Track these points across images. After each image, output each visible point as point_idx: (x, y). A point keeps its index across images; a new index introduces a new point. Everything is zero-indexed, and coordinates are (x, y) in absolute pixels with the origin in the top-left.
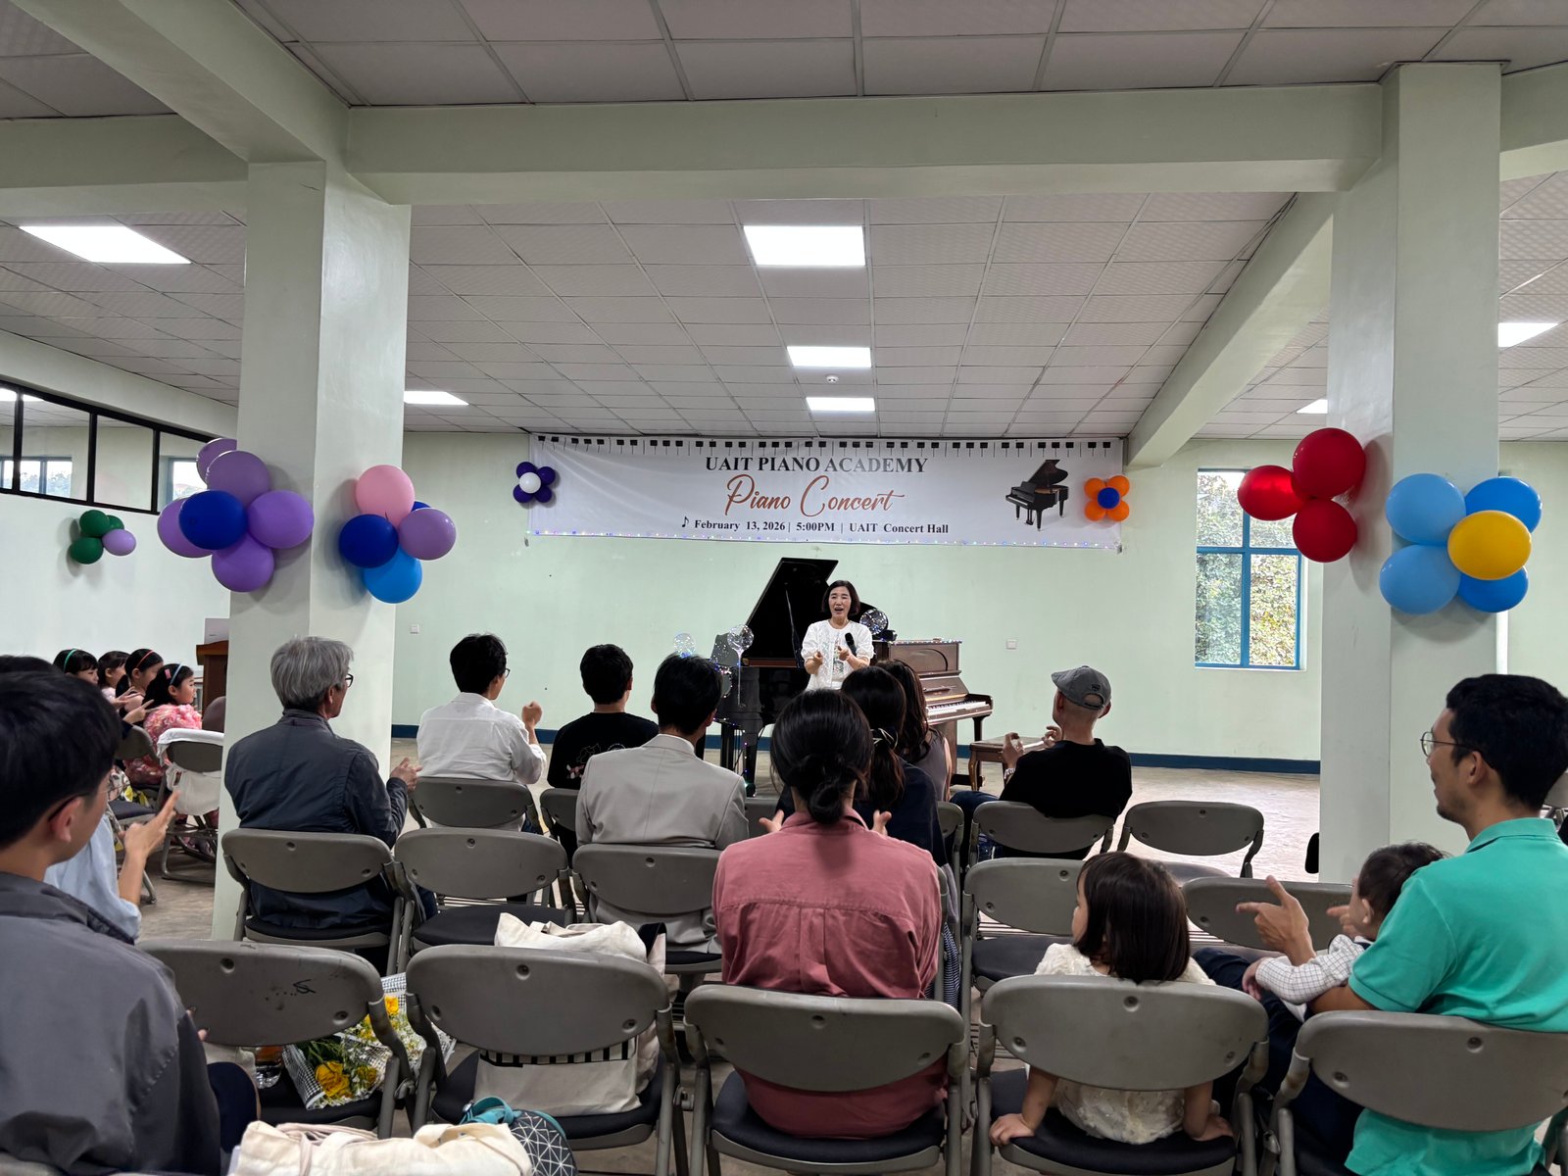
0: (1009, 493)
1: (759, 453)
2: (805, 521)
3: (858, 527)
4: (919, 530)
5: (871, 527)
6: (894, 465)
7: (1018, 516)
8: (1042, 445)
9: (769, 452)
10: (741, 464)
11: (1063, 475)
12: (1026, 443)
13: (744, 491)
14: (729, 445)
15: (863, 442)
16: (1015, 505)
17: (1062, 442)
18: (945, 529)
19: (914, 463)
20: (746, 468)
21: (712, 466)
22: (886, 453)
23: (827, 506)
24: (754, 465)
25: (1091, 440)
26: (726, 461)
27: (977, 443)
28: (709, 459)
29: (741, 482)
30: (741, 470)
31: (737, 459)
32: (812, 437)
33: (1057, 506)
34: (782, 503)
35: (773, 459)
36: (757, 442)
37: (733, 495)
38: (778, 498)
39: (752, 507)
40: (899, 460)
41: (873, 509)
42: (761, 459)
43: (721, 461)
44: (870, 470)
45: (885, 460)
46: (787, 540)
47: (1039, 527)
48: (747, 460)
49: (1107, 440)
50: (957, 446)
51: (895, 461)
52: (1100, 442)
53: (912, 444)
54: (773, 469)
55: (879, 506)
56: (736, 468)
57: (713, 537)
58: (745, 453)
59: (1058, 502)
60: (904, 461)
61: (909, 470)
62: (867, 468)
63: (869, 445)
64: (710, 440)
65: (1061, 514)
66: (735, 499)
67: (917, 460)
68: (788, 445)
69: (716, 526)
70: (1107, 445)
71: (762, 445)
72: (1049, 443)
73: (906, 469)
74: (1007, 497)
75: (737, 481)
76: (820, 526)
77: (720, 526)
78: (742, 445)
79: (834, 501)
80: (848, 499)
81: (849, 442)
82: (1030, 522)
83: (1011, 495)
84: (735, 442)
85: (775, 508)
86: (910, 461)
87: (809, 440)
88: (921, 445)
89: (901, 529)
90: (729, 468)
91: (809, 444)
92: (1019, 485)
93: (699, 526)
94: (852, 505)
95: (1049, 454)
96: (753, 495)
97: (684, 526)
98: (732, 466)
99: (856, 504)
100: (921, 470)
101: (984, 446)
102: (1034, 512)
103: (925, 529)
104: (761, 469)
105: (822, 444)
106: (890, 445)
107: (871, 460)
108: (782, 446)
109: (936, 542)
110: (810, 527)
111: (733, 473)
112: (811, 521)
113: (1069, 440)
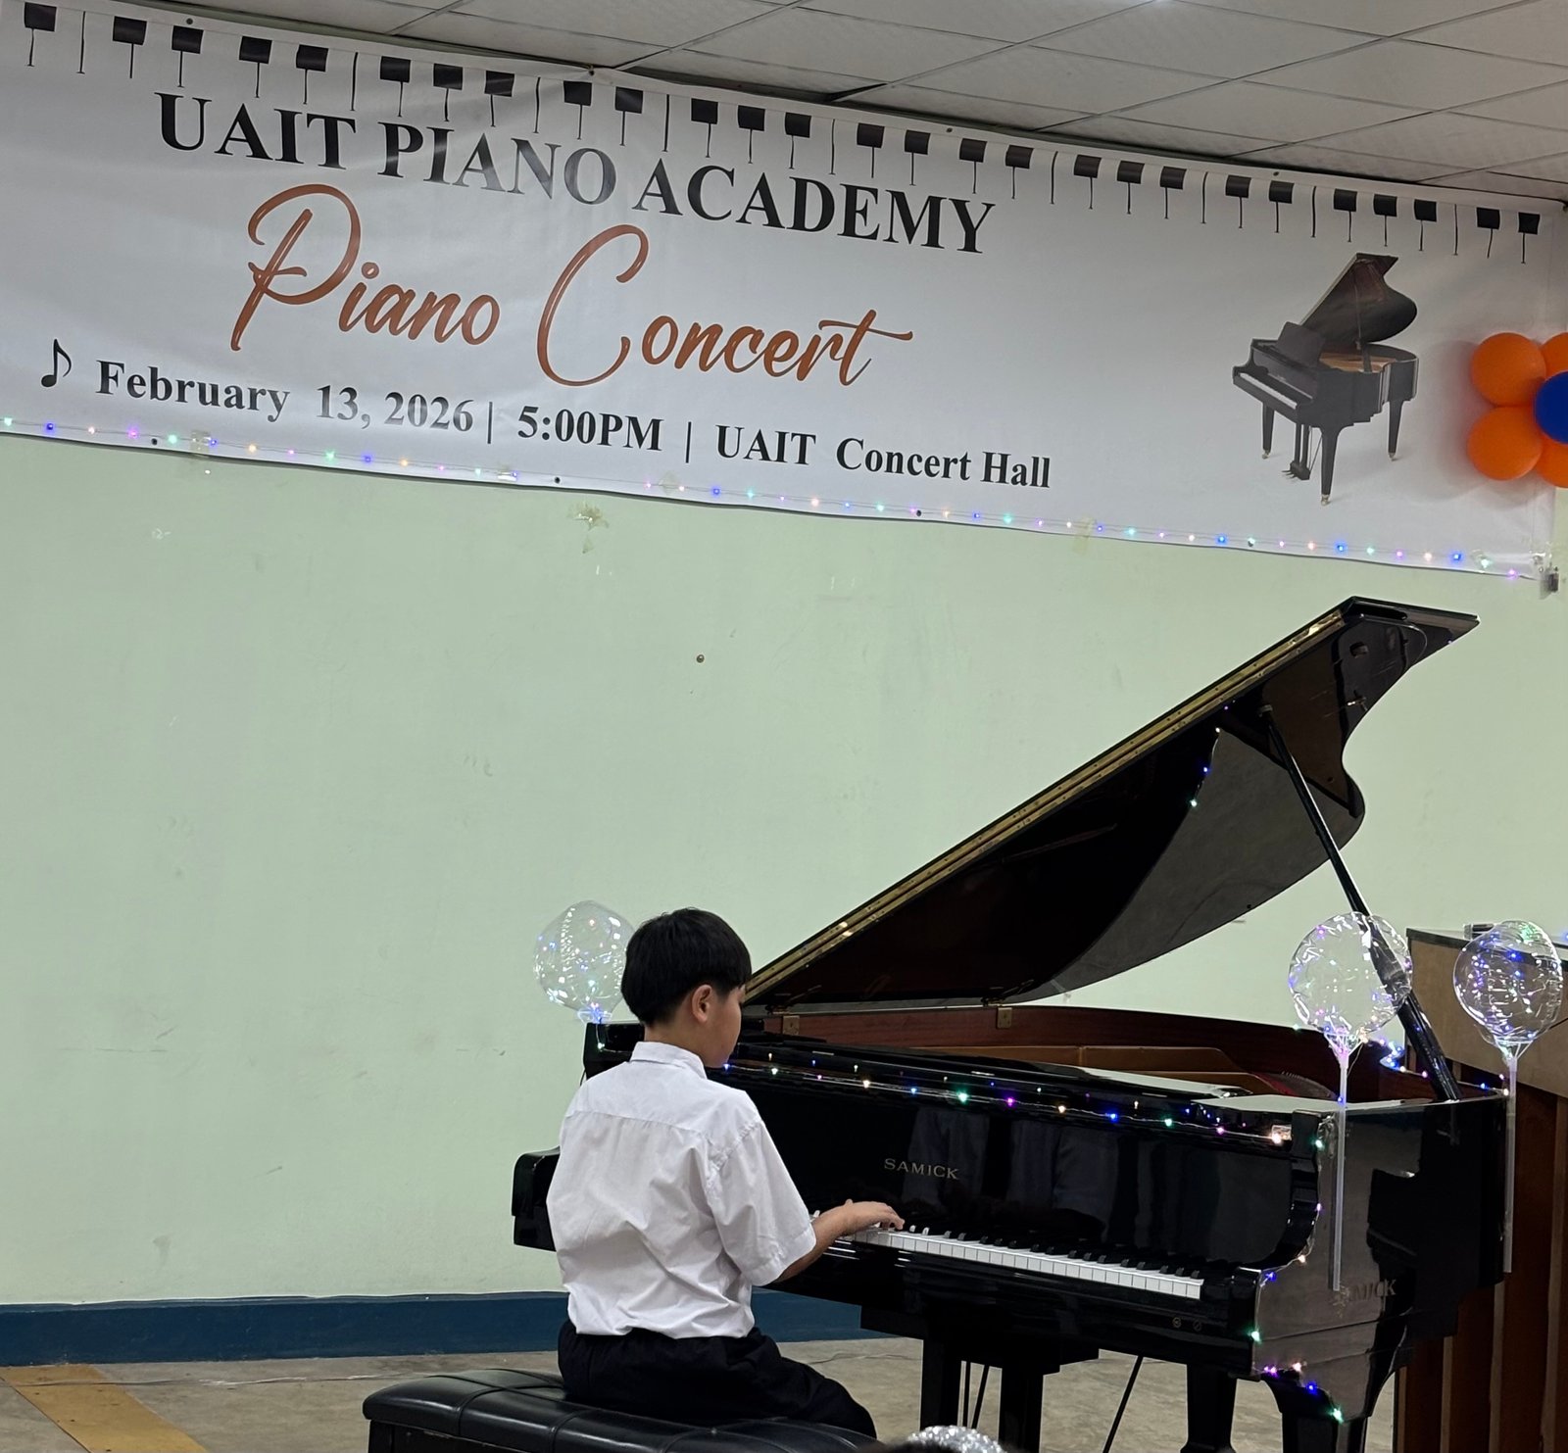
0: (1243, 362)
1: (381, 101)
2: (550, 399)
3: (748, 440)
4: (955, 469)
5: (792, 447)
6: (880, 214)
7: (1267, 446)
8: (1345, 202)
9: (420, 100)
10: (310, 139)
11: (1403, 314)
12: (1302, 185)
13: (317, 255)
14: (255, 50)
15: (776, 110)
16: (1259, 406)
17: (1406, 198)
18: (1038, 473)
19: (948, 215)
20: (332, 159)
21: (185, 133)
22: (853, 167)
23: (636, 353)
24: (363, 155)
25: (1489, 202)
26: (243, 118)
27: (1153, 168)
28: (168, 103)
29: (306, 216)
30: (310, 167)
31: (288, 119)
32: (591, 67)
33: (1382, 419)
34: (466, 323)
35: (441, 135)
36: (372, 54)
37: (272, 270)
38: (453, 300)
39: (344, 325)
40: (899, 198)
41: (801, 375)
42: (392, 131)
43: (221, 120)
44: (799, 224)
45: (851, 192)
46: (478, 475)
47: (1326, 490)
48: (331, 124)
49: (1531, 207)
50: (1086, 168)
51: (885, 198)
52: (1509, 209)
53: (945, 141)
54: (437, 173)
55: (825, 366)
56: (289, 155)
57: (172, 441)
58: (325, 96)
59: (1386, 407)
60: (917, 207)
61: (933, 241)
62: (786, 212)
63: (797, 126)
64: (180, 20)
65: (1392, 448)
66: (277, 284)
67: (960, 206)
68: (499, 84)
69: (191, 394)
70: (1528, 223)
71: (395, 71)
72: (1366, 193)
73: (922, 233)
74: (1237, 371)
75: (292, 209)
76: (611, 424)
77: (209, 395)
78: (311, 59)
79: (664, 334)
80: (715, 331)
81: (729, 103)
82: (1299, 470)
83: (1251, 368)
84: (285, 45)
85: (440, 337)
86: (934, 203)
87: (578, 75)
88: (972, 152)
89: (894, 462)
90: (259, 152)
91: (578, 93)
92: (1274, 335)
93: (119, 389)
94: (729, 351)
95: (1368, 235)
96: (354, 277)
97: (49, 381)
98: (272, 142)
99: (743, 354)
100: (970, 246)
101: (1172, 180)
102: (1316, 434)
103: (976, 468)
104: (391, 170)
105: (629, 101)
106: (870, 137)
107: (801, 185)
108: (474, 88)
109: (1008, 520)
110: (572, 426)
111: (277, 175)
112: (580, 402)
113: (1425, 194)
